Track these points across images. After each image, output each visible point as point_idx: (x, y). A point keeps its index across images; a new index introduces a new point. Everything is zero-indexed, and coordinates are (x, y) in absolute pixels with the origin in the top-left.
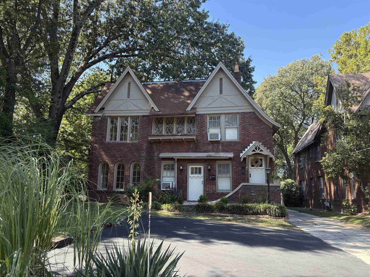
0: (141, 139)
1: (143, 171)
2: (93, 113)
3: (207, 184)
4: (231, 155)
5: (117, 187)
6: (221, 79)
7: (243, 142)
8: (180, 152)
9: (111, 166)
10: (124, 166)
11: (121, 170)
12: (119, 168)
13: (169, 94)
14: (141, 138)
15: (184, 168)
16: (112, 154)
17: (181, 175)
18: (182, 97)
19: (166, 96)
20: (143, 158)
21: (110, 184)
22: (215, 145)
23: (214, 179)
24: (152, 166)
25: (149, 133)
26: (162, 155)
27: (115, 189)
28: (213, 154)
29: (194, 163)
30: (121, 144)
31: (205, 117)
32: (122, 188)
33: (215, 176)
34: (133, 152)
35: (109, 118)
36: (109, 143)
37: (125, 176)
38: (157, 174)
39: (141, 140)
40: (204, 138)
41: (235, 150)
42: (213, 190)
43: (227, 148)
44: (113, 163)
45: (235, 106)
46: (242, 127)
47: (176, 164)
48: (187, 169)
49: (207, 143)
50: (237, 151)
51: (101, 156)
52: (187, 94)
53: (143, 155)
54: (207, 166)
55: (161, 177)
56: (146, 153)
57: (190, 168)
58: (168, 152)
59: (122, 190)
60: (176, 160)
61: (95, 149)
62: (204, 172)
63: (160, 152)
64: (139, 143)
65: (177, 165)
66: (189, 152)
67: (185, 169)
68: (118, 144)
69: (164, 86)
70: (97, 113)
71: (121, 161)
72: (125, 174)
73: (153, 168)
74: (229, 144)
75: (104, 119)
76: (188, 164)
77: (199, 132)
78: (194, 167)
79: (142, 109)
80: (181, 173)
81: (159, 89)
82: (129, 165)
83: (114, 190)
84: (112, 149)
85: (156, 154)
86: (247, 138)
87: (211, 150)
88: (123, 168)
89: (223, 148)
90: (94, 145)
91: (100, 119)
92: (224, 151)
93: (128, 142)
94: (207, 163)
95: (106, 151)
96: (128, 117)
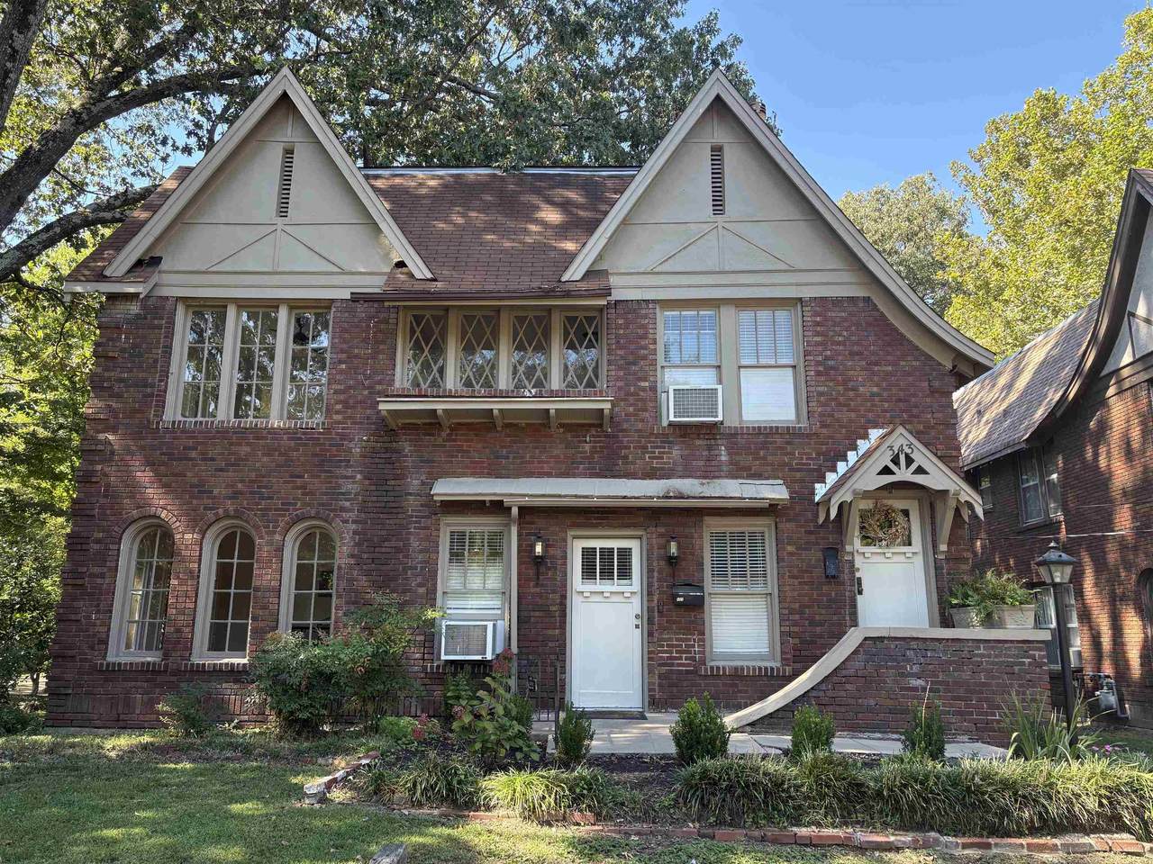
0: (338, 412)
1: (351, 567)
2: (101, 277)
3: (662, 629)
4: (774, 491)
5: (216, 644)
6: (717, 151)
7: (824, 431)
8: (530, 475)
9: (185, 538)
10: (253, 543)
11: (235, 561)
12: (225, 549)
13: (473, 214)
14: (339, 407)
15: (552, 551)
16: (195, 480)
17: (537, 585)
18: (533, 228)
19: (460, 220)
20: (347, 504)
21: (178, 631)
22: (698, 442)
23: (696, 605)
24: (393, 544)
25: (380, 383)
26: (447, 489)
27: (203, 656)
28: (689, 486)
29: (595, 526)
30: (242, 433)
31: (646, 317)
32: (238, 646)
33: (701, 588)
34: (298, 470)
35: (180, 311)
36: (175, 429)
37: (257, 589)
38: (419, 580)
39: (336, 417)
40: (645, 410)
41: (792, 470)
42: (693, 659)
43: (755, 459)
44: (199, 523)
45: (784, 267)
46: (818, 363)
47: (514, 530)
48: (565, 558)
49: (657, 436)
50: (798, 475)
51: (134, 488)
52: (552, 216)
53: (349, 487)
54: (662, 541)
55: (439, 594)
56: (365, 478)
57: (576, 549)
58: (473, 475)
59: (236, 661)
60: (515, 511)
61: (107, 455)
62: (649, 571)
63: (434, 477)
64: (328, 430)
65: (519, 535)
66: (574, 476)
67: (553, 557)
68: (223, 433)
69: (445, 186)
70: (119, 280)
71: (238, 515)
72: (256, 582)
73: (398, 550)
74: (761, 438)
75: (157, 313)
76: (571, 533)
77: (620, 384)
78: (598, 544)
79: (347, 268)
80: (538, 574)
81: (424, 197)
82: (277, 537)
83: (196, 660)
84: (193, 454)
85: (414, 483)
86: (845, 416)
87: (680, 468)
88: (248, 548)
89: (737, 458)
90: (101, 436)
91: (134, 308)
92: (739, 472)
93: (275, 422)
94: (662, 530)
95: (164, 464)
96: (274, 304)
